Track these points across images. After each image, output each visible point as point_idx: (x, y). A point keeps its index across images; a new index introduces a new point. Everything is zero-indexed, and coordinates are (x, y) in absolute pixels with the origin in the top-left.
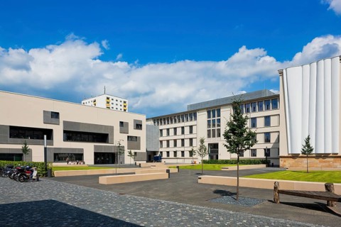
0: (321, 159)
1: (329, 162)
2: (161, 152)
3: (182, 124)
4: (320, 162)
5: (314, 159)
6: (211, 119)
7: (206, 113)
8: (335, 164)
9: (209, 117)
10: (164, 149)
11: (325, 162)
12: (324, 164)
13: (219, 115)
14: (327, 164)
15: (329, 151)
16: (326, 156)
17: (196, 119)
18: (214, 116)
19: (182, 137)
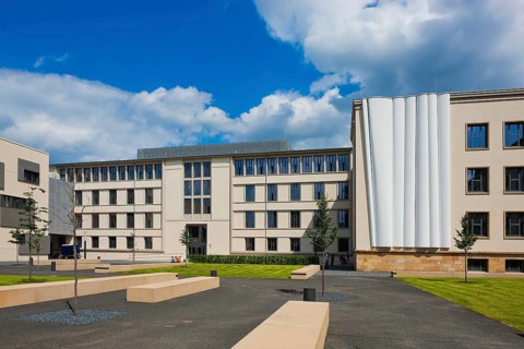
0: (423, 257)
1: (436, 261)
2: (79, 238)
3: (129, 184)
4: (423, 262)
5: (412, 257)
6: (193, 179)
7: (182, 167)
8: (445, 265)
9: (188, 174)
10: (86, 232)
11: (430, 262)
12: (428, 265)
13: (208, 173)
14: (433, 265)
15: (437, 245)
16: (431, 252)
17: (159, 176)
18: (198, 175)
19: (130, 209)
